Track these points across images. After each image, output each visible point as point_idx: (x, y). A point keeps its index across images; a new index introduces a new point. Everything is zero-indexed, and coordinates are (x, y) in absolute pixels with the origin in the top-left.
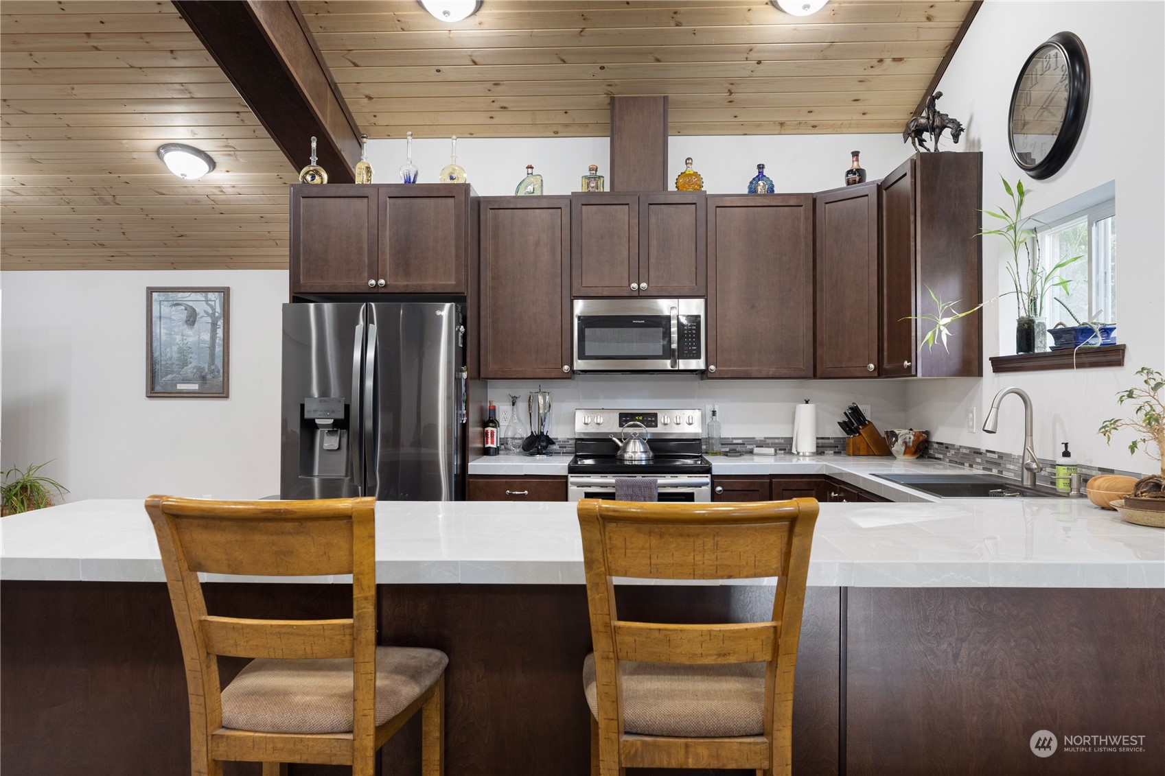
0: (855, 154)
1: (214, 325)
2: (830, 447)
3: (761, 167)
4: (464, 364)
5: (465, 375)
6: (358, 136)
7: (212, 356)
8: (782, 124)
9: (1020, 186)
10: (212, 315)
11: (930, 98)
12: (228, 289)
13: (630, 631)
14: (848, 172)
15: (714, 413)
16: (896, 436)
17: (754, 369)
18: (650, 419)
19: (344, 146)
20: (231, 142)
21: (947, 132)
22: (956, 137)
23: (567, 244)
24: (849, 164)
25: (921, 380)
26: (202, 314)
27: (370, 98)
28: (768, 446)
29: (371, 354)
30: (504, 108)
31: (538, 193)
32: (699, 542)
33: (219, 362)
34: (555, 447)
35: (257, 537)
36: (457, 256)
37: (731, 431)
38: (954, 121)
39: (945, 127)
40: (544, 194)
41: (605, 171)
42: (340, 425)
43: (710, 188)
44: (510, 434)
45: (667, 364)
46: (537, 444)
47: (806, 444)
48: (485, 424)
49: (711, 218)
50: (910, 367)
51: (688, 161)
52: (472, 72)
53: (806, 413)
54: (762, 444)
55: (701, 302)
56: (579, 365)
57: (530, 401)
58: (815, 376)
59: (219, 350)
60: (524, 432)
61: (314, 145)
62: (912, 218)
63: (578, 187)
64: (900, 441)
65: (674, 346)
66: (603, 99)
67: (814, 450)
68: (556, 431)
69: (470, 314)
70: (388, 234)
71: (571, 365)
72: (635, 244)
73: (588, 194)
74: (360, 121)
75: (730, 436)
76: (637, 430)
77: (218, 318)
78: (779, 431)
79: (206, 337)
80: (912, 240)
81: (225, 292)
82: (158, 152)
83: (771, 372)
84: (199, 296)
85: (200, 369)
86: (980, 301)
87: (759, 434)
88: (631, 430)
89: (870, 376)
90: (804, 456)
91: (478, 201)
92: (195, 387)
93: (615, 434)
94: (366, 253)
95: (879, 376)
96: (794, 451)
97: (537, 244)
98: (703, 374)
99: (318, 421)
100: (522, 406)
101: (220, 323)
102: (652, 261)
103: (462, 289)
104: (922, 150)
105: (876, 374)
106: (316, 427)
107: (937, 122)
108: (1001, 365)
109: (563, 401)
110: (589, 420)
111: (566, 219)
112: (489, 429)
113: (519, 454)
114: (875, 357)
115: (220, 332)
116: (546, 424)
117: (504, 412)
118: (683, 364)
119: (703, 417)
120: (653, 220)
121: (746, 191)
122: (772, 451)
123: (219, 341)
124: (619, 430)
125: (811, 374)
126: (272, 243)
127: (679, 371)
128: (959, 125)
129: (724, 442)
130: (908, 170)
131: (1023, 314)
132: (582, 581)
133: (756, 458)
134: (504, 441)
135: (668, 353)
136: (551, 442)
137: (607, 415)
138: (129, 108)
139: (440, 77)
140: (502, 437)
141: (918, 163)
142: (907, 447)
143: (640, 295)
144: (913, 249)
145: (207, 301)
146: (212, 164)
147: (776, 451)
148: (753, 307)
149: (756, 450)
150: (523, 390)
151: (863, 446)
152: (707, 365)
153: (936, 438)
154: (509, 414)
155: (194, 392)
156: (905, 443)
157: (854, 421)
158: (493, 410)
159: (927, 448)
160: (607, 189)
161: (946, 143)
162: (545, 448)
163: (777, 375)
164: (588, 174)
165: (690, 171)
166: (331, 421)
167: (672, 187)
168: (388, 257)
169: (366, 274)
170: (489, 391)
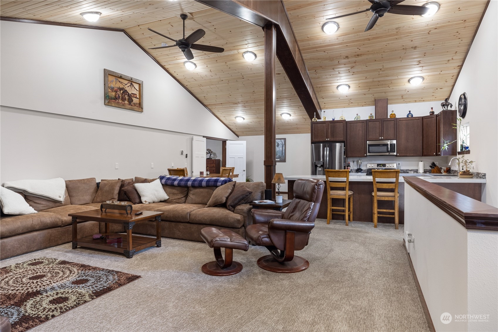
0: (432, 108)
1: (283, 146)
2: (428, 171)
3: (410, 111)
4: (345, 154)
5: (345, 157)
6: (321, 109)
7: (282, 153)
8: (415, 101)
9: (460, 119)
10: (282, 144)
11: (446, 100)
12: (286, 138)
13: (378, 184)
14: (430, 112)
15: (399, 164)
16: (442, 168)
17: (408, 154)
18: (384, 165)
19: (319, 111)
20: (295, 112)
21: (449, 106)
22: (451, 107)
23: (365, 130)
24: (431, 110)
25: (442, 157)
26: (280, 144)
27: (325, 103)
28: (412, 171)
29: (328, 153)
30: (352, 103)
31: (359, 120)
32: (386, 174)
33: (284, 154)
34: (363, 171)
35: (336, 174)
36: (343, 134)
37: (403, 168)
38: (451, 104)
39: (449, 105)
40: (361, 120)
41: (374, 115)
42: (322, 166)
43: (397, 116)
44: (353, 169)
45: (388, 154)
46: (359, 170)
47: (421, 171)
48: (348, 166)
49: (398, 123)
50: (440, 154)
51: (393, 111)
52: (346, 98)
53: (421, 164)
54: (411, 171)
55: (395, 141)
56: (368, 154)
57: (357, 162)
58: (423, 156)
59: (284, 152)
60: (356, 168)
61: (315, 114)
62: (440, 124)
63: (368, 118)
64: (443, 170)
65: (389, 150)
66: (373, 100)
67: (423, 172)
68: (363, 168)
69: (346, 145)
70: (330, 130)
71: (367, 154)
72: (380, 129)
73: (370, 119)
74: (322, 107)
75: (403, 169)
76: (381, 168)
77: (284, 145)
78: (415, 168)
79: (281, 149)
80: (441, 128)
81: (285, 139)
82: (281, 115)
83: (412, 155)
84: (280, 140)
85: (279, 156)
86: (456, 140)
87: (410, 168)
88: (380, 168)
89: (434, 156)
90: (421, 173)
91: (347, 122)
92: (279, 160)
93: (376, 168)
94: (325, 134)
95: (436, 156)
96: (418, 172)
97: (359, 130)
98: (396, 156)
99: (318, 165)
100: (355, 163)
101: (284, 146)
102: (384, 133)
103: (344, 140)
104: (444, 109)
105: (436, 155)
106: (317, 166)
107: (447, 104)
108: (459, 153)
109: (364, 162)
110: (370, 166)
111: (365, 125)
112: (349, 167)
113: (355, 172)
114: (436, 152)
115: (284, 148)
116: (361, 166)
117: (351, 164)
118: (391, 154)
119: (397, 165)
120: (384, 124)
121: (406, 117)
122: (413, 172)
123: (284, 150)
124: (377, 167)
125: (422, 155)
126: (297, 129)
127: (390, 155)
128: (452, 105)
129: (402, 170)
130: (440, 114)
131: (461, 143)
132: (372, 181)
133: (409, 174)
134: (351, 170)
135: (388, 151)
136: (362, 170)
137: (374, 164)
138: (279, 108)
139: (339, 99)
140: (351, 169)
141: (442, 113)
142: (444, 171)
143: (381, 140)
144: (441, 130)
145: (281, 141)
146: (290, 115)
147: (414, 172)
148: (408, 141)
149: (409, 172)
150: (356, 159)
151: (435, 171)
152: (397, 154)
153: (451, 169)
154: (352, 165)
155: (279, 161)
156: (444, 170)
157: (433, 165)
158: (349, 164)
159: (450, 171)
160: (374, 118)
161: (449, 108)
162: (361, 171)
163: (413, 156)
164: (370, 115)
165: (393, 113)
166: (320, 165)
167: (389, 117)
168: (330, 135)
169: (325, 138)
170: (348, 160)
